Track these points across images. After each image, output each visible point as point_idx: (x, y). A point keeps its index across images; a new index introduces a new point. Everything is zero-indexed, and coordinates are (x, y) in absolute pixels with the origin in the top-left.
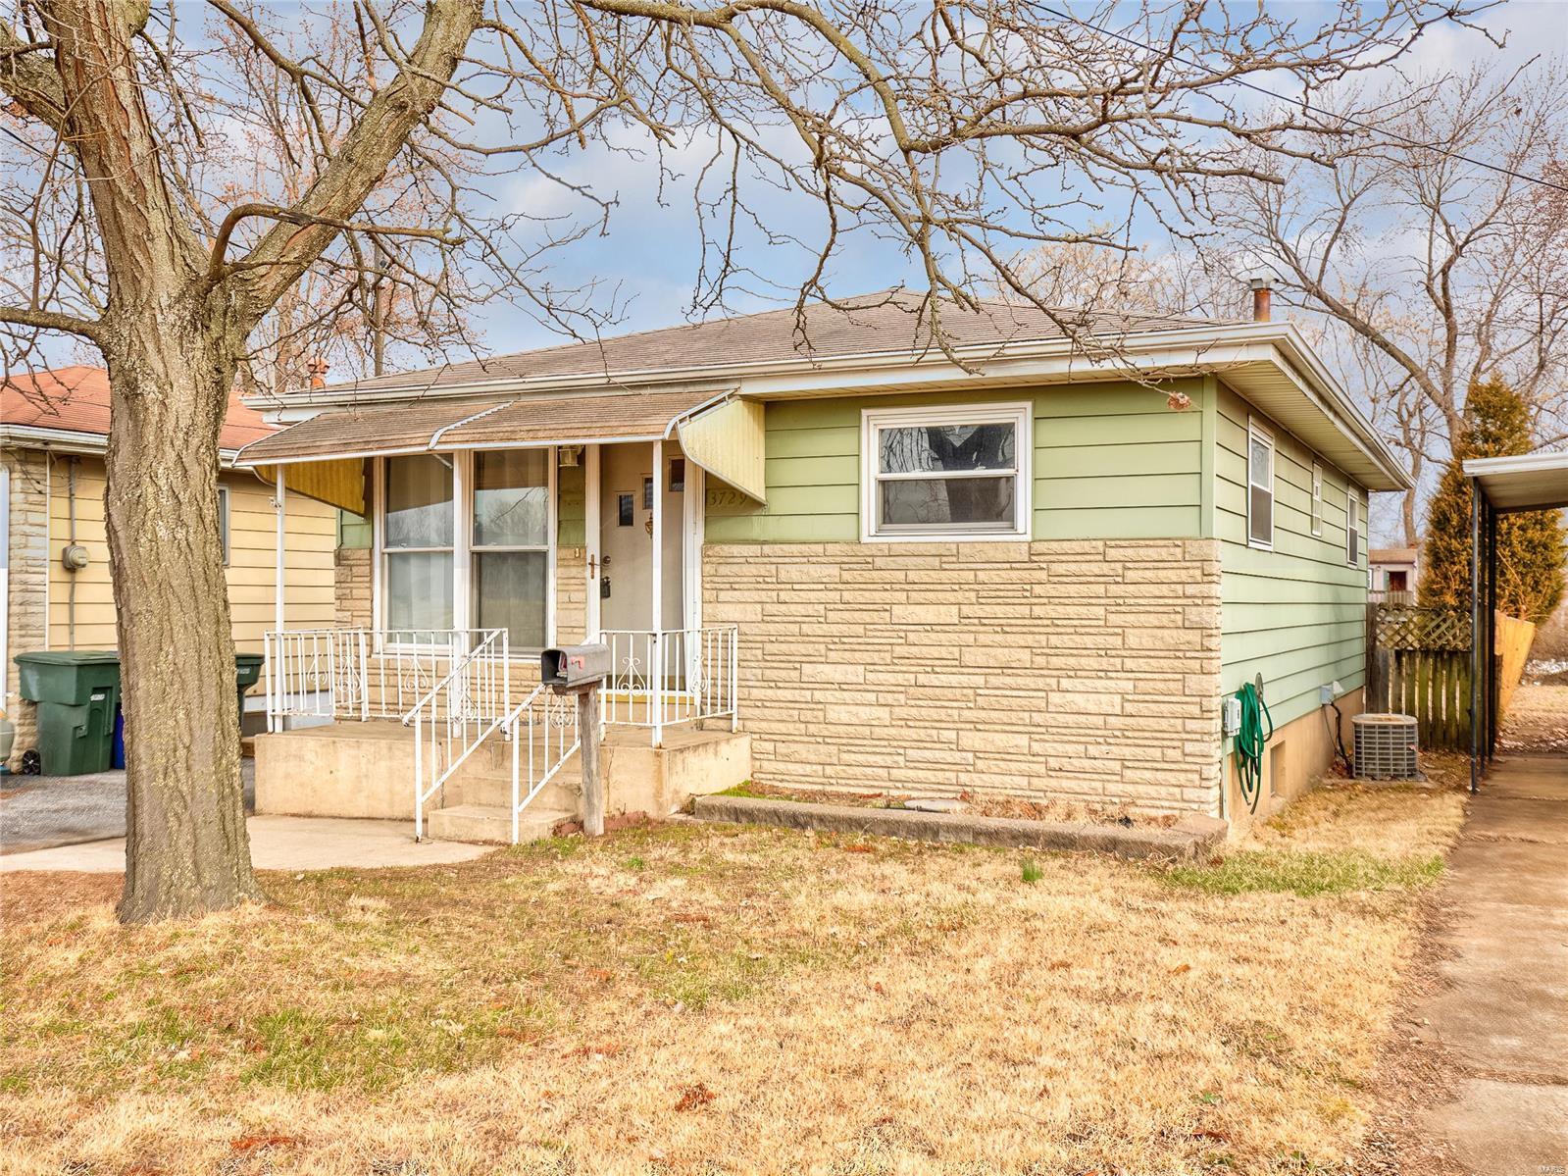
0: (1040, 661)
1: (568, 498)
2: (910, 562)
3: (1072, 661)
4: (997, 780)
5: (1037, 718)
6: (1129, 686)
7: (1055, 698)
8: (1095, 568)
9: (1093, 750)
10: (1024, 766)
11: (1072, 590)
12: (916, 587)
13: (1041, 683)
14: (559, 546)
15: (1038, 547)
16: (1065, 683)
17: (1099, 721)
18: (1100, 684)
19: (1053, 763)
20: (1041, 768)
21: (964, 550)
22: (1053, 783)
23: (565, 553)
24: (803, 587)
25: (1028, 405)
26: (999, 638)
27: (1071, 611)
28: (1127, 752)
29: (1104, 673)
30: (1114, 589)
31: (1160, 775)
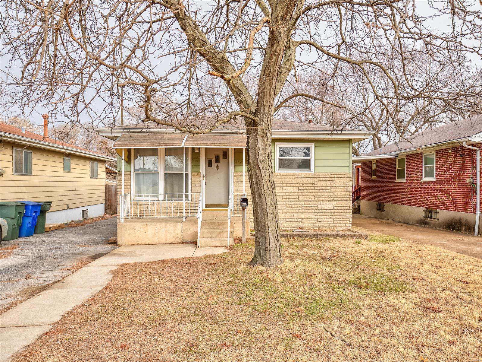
0: (316, 198)
1: (195, 160)
2: (287, 177)
3: (323, 198)
4: (307, 224)
5: (316, 211)
6: (335, 203)
7: (320, 206)
8: (328, 179)
9: (328, 217)
10: (313, 221)
11: (323, 183)
12: (288, 183)
13: (316, 203)
14: (192, 172)
15: (316, 174)
16: (322, 203)
17: (329, 211)
18: (329, 203)
19: (319, 220)
20: (316, 222)
21: (300, 175)
22: (319, 224)
23: (194, 174)
25: (314, 144)
26: (307, 194)
27: (323, 188)
28: (335, 217)
29: (330, 201)
30: (332, 183)
31: (341, 221)
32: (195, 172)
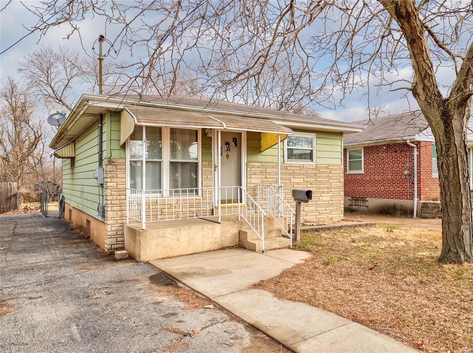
0: (318, 190)
1: (205, 146)
2: (295, 168)
3: (323, 190)
4: (311, 217)
5: (318, 203)
6: (332, 194)
7: (320, 198)
8: (326, 170)
9: (327, 209)
10: (315, 214)
11: (323, 175)
12: (296, 174)
13: (318, 195)
14: (202, 160)
15: (318, 166)
16: (322, 195)
17: (327, 202)
18: (328, 194)
19: (320, 212)
20: (318, 214)
21: (305, 166)
22: (320, 216)
23: (204, 163)
24: (272, 174)
25: (315, 134)
26: (311, 185)
27: (323, 179)
28: (332, 208)
29: (328, 192)
30: (330, 175)
31: (336, 212)
32: (206, 161)
